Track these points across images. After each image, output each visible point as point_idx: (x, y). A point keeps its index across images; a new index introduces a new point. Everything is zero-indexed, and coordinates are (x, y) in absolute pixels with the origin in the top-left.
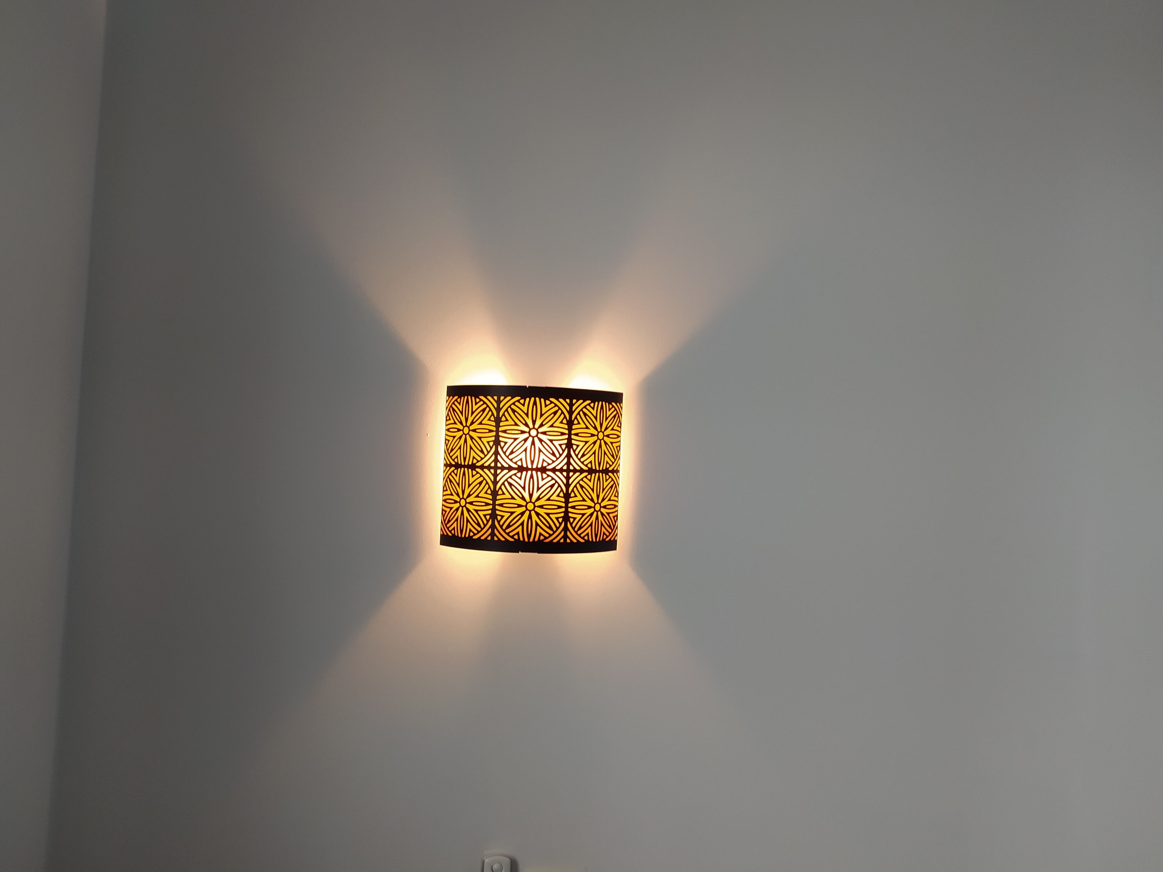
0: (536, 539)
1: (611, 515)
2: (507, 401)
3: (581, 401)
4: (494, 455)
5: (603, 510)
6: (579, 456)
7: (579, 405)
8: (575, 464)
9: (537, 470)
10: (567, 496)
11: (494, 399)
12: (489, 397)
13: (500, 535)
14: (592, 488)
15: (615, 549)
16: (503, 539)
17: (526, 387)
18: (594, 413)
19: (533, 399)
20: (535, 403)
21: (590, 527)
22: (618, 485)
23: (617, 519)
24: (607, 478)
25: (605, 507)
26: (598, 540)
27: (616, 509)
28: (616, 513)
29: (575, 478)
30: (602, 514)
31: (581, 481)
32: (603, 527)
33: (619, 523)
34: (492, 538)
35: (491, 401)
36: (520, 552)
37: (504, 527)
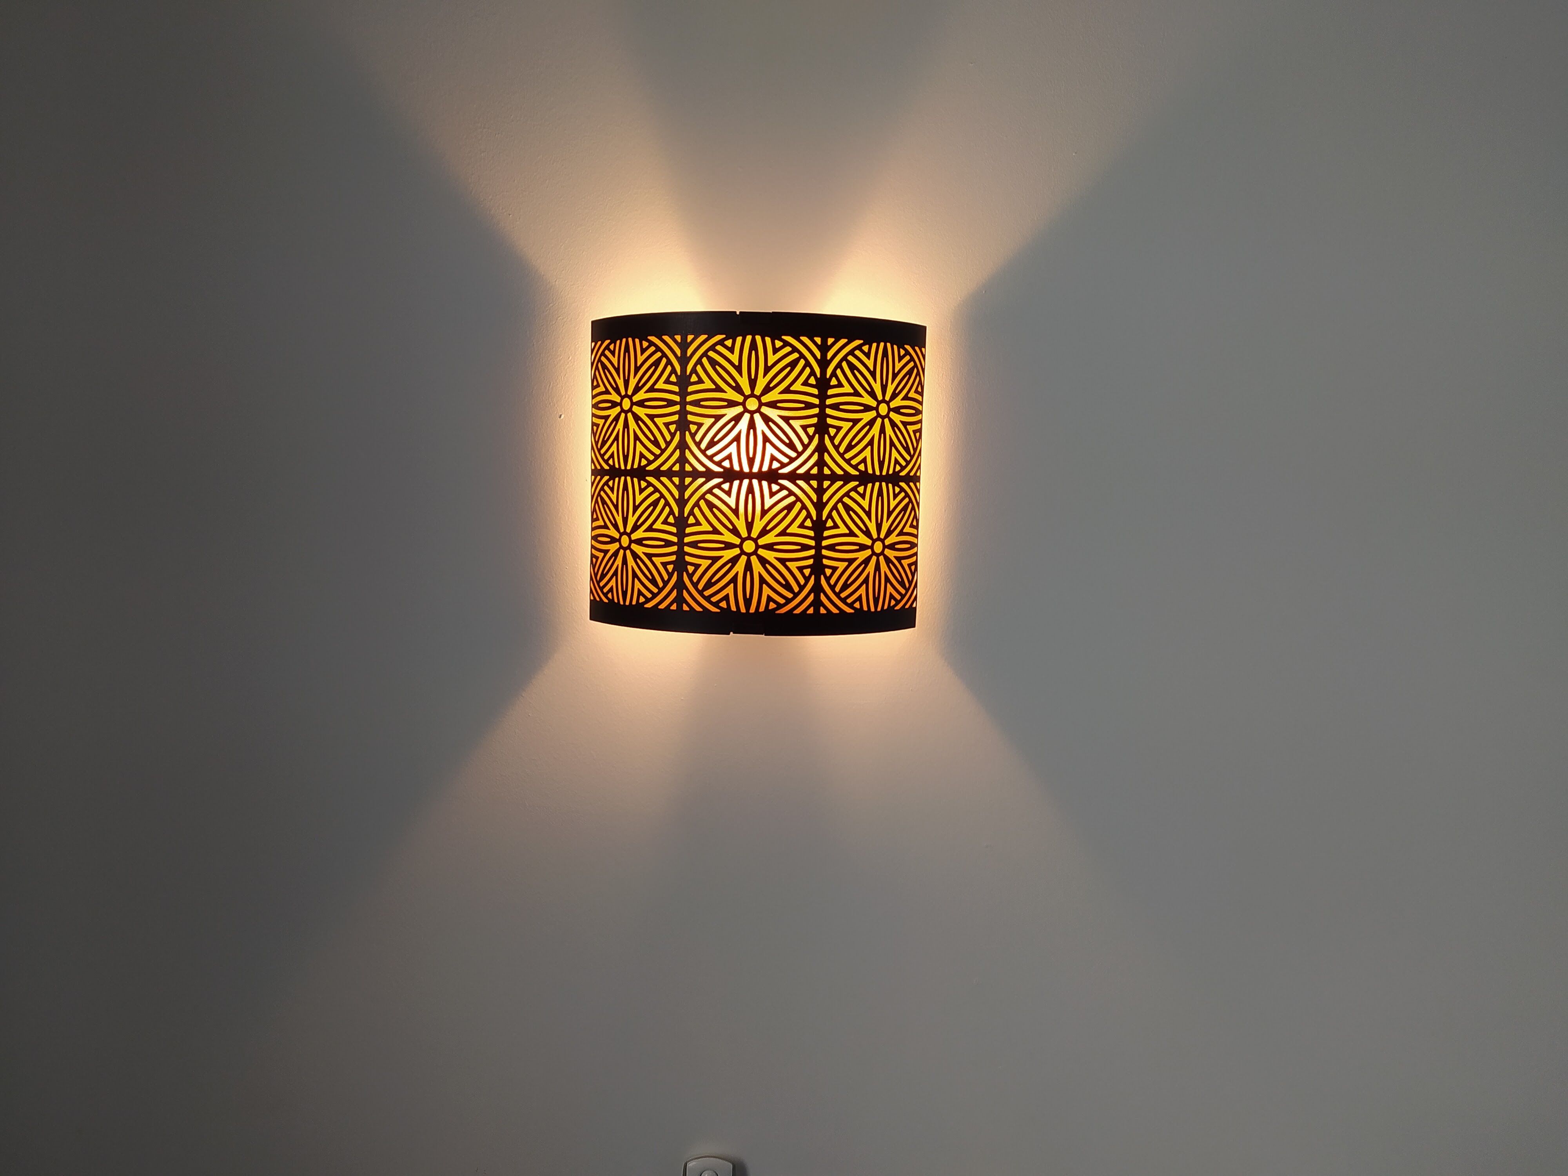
0: (762, 609)
1: (905, 562)
2: (699, 344)
3: (843, 341)
4: (678, 451)
5: (887, 552)
6: (842, 449)
7: (839, 348)
8: (835, 464)
9: (761, 476)
10: (819, 526)
11: (675, 341)
12: (666, 338)
13: (694, 602)
14: (867, 509)
15: (914, 626)
16: (699, 609)
17: (735, 312)
18: (870, 363)
19: (749, 338)
20: (753, 346)
21: (864, 586)
22: (918, 504)
23: (916, 569)
24: (896, 492)
25: (892, 547)
26: (879, 609)
27: (915, 550)
28: (914, 559)
29: (834, 491)
30: (888, 561)
31: (846, 498)
32: (888, 585)
33: (922, 577)
34: (680, 607)
35: (670, 345)
36: (731, 633)
37: (701, 586)
